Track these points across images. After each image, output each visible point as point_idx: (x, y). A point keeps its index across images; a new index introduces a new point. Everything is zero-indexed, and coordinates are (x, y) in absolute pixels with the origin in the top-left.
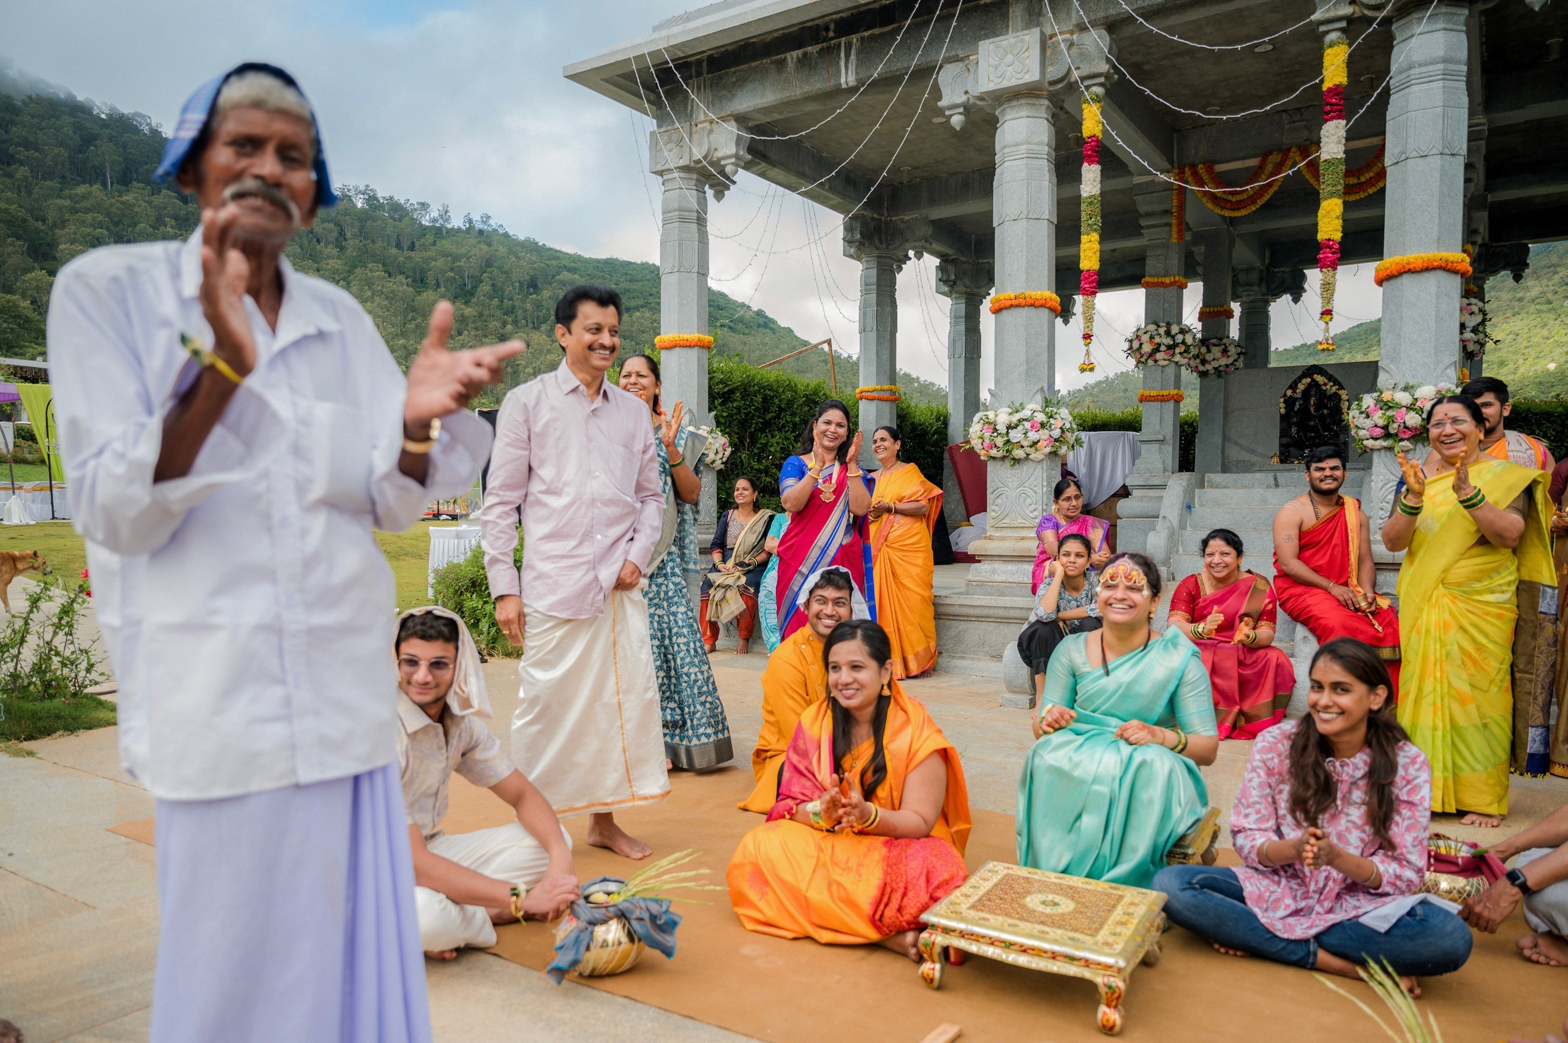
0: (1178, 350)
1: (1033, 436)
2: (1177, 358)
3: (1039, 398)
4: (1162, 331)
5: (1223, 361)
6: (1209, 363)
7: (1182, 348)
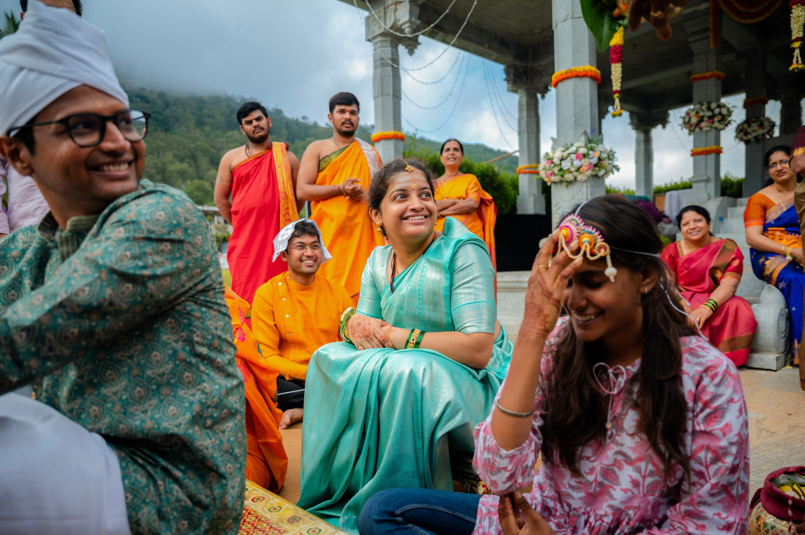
0: (716, 119)
1: (577, 163)
2: (716, 124)
3: (583, 138)
4: (704, 107)
5: (760, 132)
6: (750, 134)
7: (719, 118)
